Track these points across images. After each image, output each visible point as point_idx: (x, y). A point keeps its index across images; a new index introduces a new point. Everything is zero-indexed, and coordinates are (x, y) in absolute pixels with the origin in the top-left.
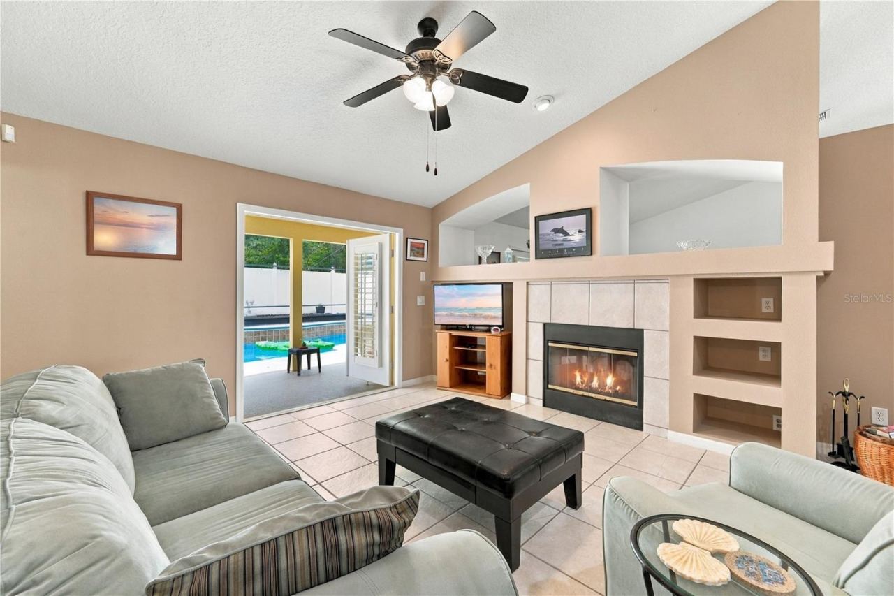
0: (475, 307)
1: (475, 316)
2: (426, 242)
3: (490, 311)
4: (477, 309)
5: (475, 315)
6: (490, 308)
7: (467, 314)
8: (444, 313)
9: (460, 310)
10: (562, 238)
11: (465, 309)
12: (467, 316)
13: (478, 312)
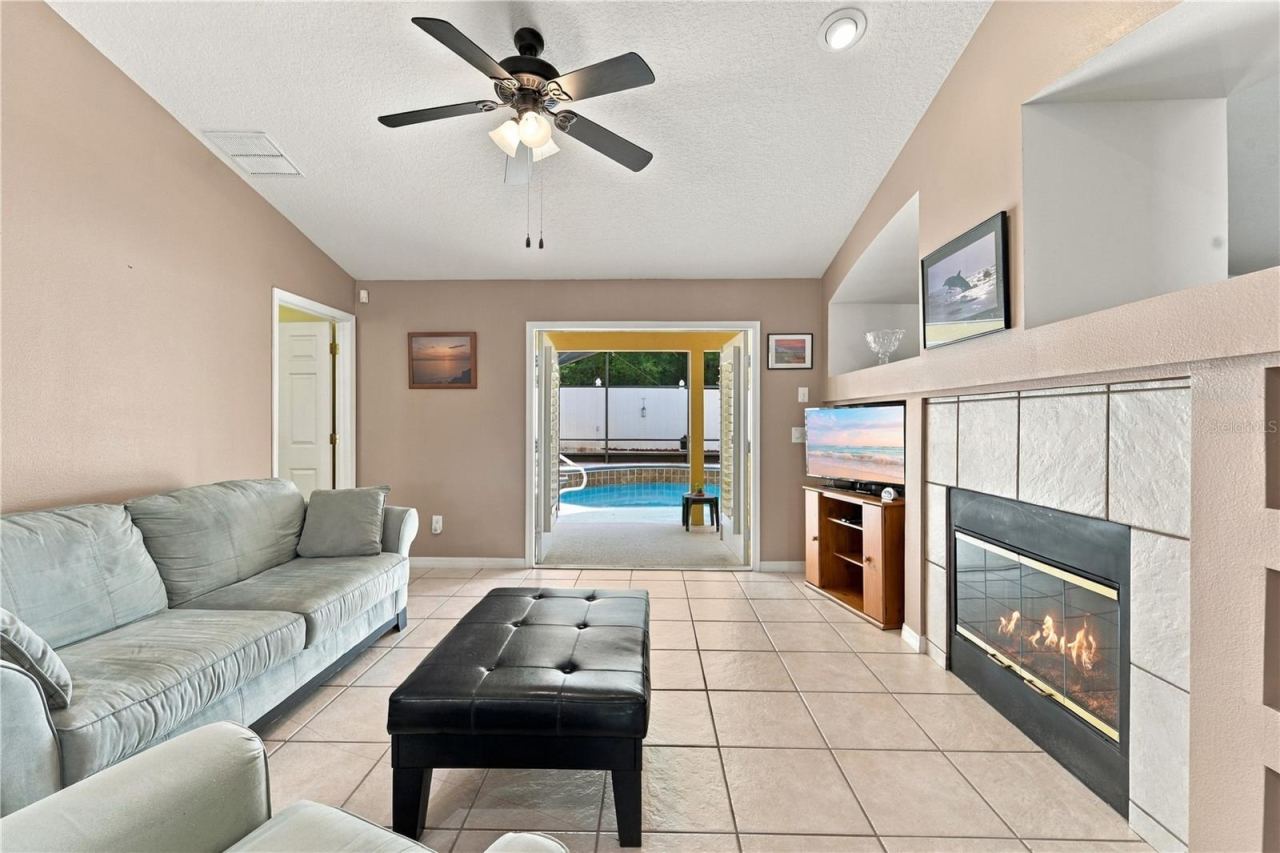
0: (861, 445)
1: (862, 459)
2: (808, 338)
3: (884, 453)
4: (865, 448)
5: (862, 457)
6: (883, 448)
7: (849, 455)
8: (818, 453)
9: (841, 450)
10: (959, 297)
11: (848, 448)
12: (850, 459)
13: (868, 453)
